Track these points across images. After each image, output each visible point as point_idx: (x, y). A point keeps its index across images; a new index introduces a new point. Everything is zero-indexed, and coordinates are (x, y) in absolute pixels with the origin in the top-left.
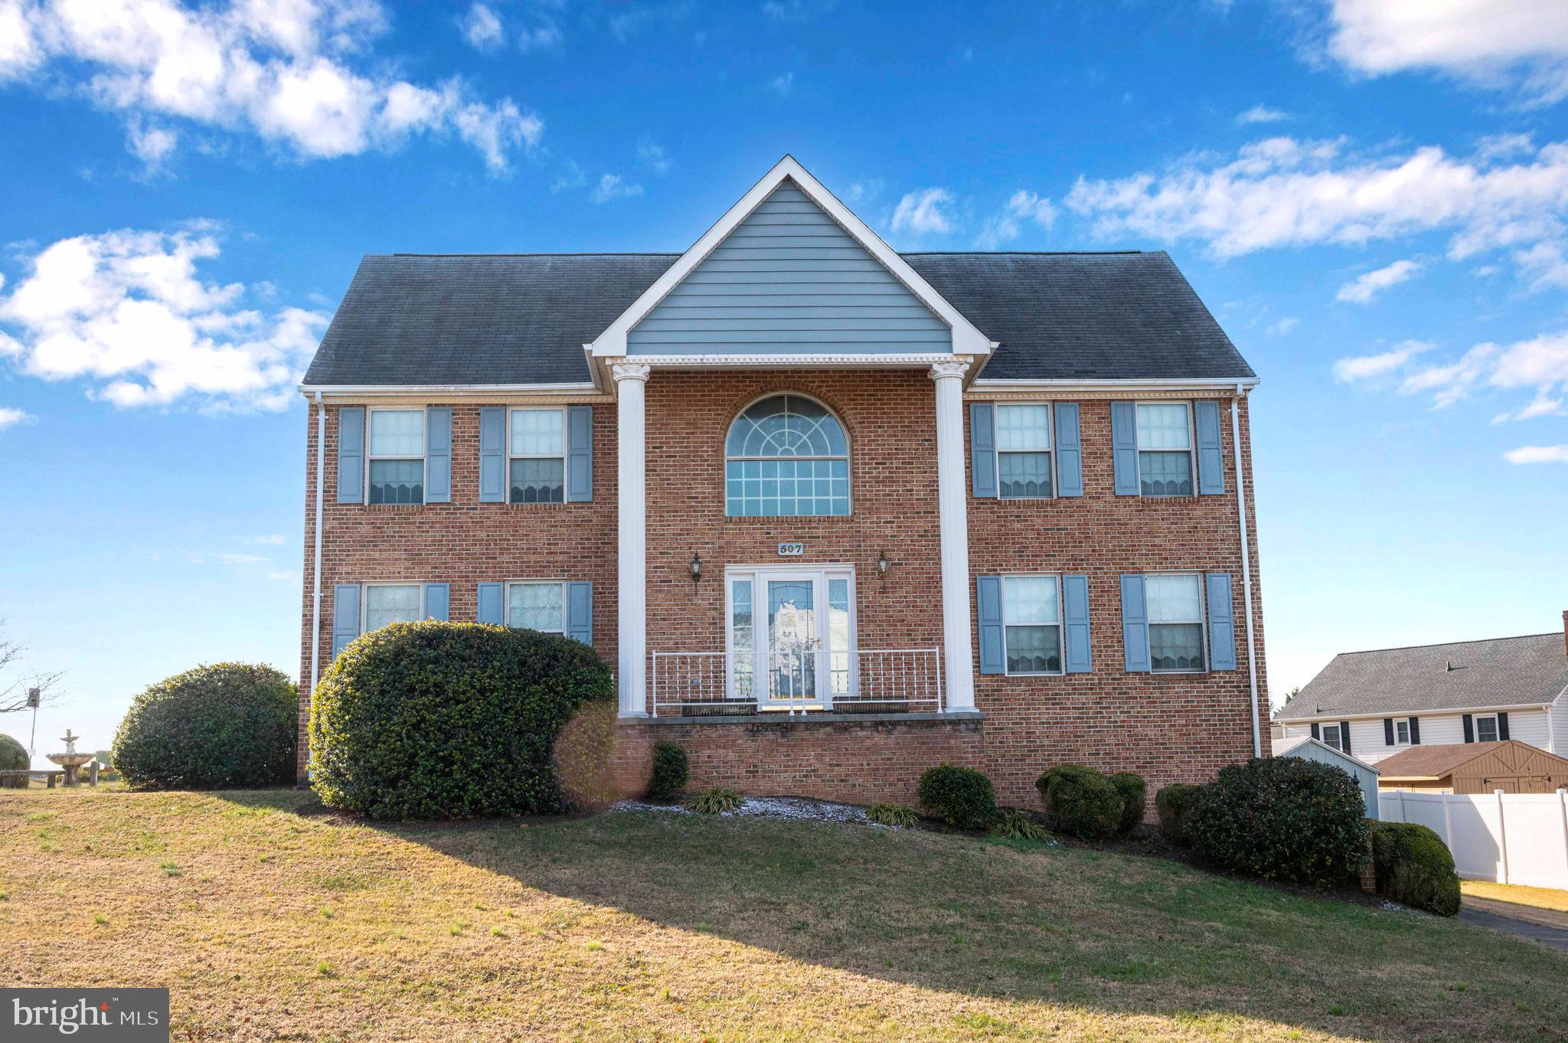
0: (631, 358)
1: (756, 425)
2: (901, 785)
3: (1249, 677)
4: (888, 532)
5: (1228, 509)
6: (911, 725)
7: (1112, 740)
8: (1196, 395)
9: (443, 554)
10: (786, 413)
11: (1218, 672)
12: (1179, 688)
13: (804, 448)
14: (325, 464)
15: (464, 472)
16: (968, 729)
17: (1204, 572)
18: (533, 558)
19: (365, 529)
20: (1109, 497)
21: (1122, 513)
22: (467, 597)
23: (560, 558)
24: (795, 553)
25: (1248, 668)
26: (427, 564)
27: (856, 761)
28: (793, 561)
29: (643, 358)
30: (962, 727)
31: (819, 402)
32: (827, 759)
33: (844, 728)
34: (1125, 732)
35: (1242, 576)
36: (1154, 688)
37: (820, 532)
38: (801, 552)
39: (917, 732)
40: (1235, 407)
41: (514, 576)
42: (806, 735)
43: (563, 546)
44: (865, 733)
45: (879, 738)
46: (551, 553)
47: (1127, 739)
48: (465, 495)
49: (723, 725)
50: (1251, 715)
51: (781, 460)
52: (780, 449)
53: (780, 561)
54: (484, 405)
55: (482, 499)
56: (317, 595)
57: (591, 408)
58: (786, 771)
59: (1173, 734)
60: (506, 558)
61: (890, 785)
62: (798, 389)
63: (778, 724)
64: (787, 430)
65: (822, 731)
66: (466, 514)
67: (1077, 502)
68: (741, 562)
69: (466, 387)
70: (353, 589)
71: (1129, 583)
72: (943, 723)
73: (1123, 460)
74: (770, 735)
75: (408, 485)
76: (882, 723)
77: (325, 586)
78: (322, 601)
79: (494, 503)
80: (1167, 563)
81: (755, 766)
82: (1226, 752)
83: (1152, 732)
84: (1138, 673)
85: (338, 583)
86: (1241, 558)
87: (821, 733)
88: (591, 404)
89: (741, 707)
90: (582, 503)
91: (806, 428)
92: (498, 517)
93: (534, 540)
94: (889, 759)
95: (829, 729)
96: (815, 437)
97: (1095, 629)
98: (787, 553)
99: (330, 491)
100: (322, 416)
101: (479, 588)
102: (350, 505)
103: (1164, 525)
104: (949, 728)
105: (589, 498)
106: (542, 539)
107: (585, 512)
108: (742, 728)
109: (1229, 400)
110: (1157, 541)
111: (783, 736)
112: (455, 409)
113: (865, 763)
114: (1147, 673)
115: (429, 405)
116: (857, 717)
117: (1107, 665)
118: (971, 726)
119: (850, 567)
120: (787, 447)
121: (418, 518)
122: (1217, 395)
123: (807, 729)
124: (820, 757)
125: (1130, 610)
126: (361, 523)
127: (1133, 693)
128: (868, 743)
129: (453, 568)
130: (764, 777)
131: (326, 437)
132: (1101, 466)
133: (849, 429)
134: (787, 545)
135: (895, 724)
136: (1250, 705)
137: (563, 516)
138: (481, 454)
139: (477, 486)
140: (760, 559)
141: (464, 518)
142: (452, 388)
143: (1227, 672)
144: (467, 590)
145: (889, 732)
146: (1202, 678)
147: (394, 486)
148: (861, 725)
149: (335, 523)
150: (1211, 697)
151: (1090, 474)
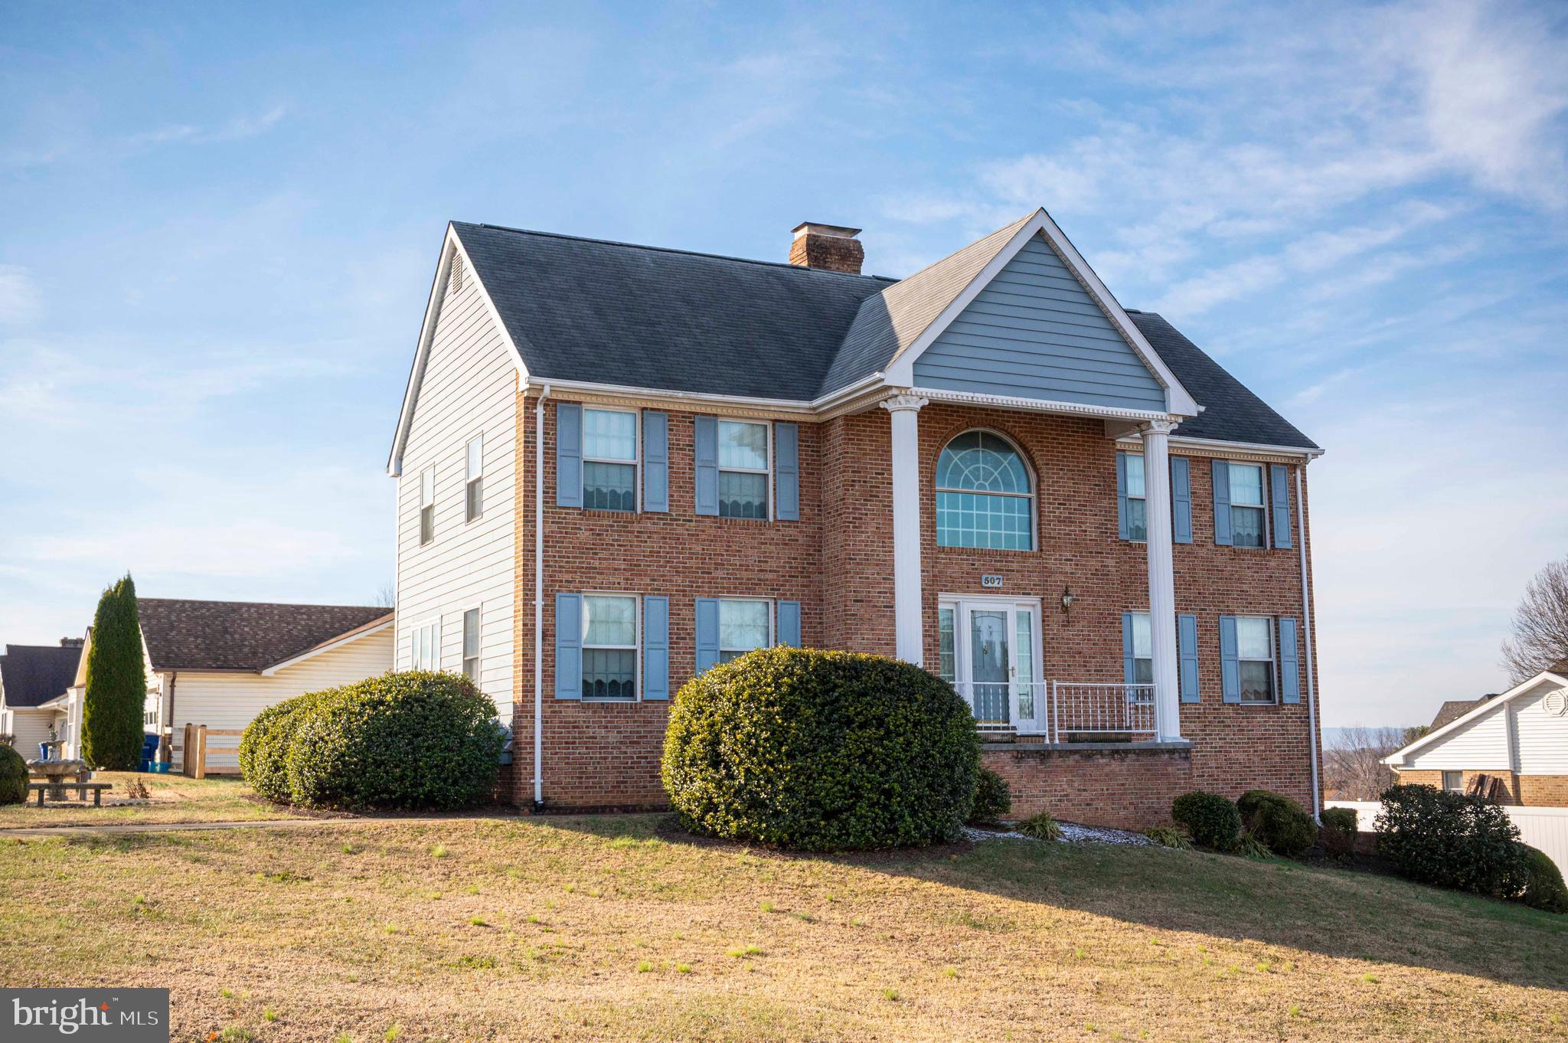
0: (915, 389)
1: (957, 457)
2: (1132, 808)
3: (1308, 709)
4: (1068, 569)
5: (1293, 562)
6: (1140, 752)
7: (1213, 764)
8: (1272, 460)
9: (661, 566)
10: (981, 449)
11: (1287, 704)
12: (1260, 718)
13: (994, 484)
14: (544, 463)
15: (682, 483)
16: (1180, 758)
17: (1275, 616)
18: (745, 575)
19: (584, 535)
20: (1211, 546)
21: (1220, 561)
22: (685, 612)
23: (770, 576)
24: (996, 585)
25: (1308, 702)
26: (645, 575)
27: (1098, 786)
28: (993, 592)
29: (923, 390)
30: (1176, 756)
31: (1010, 441)
32: (1076, 784)
33: (1088, 756)
34: (1222, 756)
35: (1303, 621)
36: (1243, 718)
37: (1015, 566)
38: (1001, 584)
39: (1146, 760)
40: (1299, 472)
41: (728, 592)
42: (1059, 761)
43: (772, 564)
44: (1104, 760)
45: (1115, 766)
46: (762, 571)
47: (1224, 763)
48: (681, 506)
49: (994, 752)
50: (1310, 742)
51: (977, 494)
52: (976, 483)
53: (983, 592)
54: (697, 414)
55: (698, 511)
56: (539, 603)
57: (796, 426)
58: (1044, 796)
59: (1256, 759)
60: (720, 574)
61: (1124, 808)
62: (994, 427)
63: (1037, 752)
64: (981, 465)
65: (1072, 758)
66: (683, 525)
67: (1188, 549)
68: (951, 591)
69: (693, 395)
70: (574, 599)
71: (1226, 622)
72: (1163, 751)
73: (1222, 513)
74: (1032, 762)
75: (618, 491)
76: (1117, 751)
77: (546, 595)
78: (543, 610)
79: (708, 516)
80: (1251, 607)
81: (1020, 791)
82: (1292, 774)
83: (1241, 756)
84: (1231, 704)
85: (558, 591)
86: (1302, 605)
87: (1071, 761)
88: (795, 422)
89: (1003, 735)
90: (789, 521)
91: (997, 464)
92: (712, 532)
93: (745, 556)
94: (1123, 785)
95: (1077, 757)
96: (1004, 474)
97: (1202, 663)
98: (990, 585)
99: (550, 491)
100: (540, 411)
101: (697, 603)
102: (569, 508)
103: (1249, 573)
104: (1167, 756)
105: (796, 517)
106: (753, 555)
107: (792, 531)
108: (1010, 755)
109: (1294, 467)
110: (1245, 587)
111: (1042, 763)
112: (671, 415)
113: (1105, 788)
114: (1238, 704)
115: (644, 409)
116: (1099, 746)
117: (1210, 696)
118: (1183, 755)
119: (1035, 600)
120: (981, 481)
121: (636, 527)
122: (1286, 461)
123: (1060, 757)
124: (1070, 782)
125: (1226, 649)
126: (580, 529)
127: (1228, 722)
128: (1107, 769)
129: (671, 581)
130: (1027, 801)
131: (544, 433)
132: (1205, 517)
133: (1036, 469)
134: (990, 577)
135: (1127, 752)
136: (1309, 734)
137: (771, 533)
138: (697, 463)
139: (692, 497)
140: (966, 589)
141: (680, 530)
142: (680, 394)
143: (1292, 705)
144: (685, 605)
145: (1123, 760)
146: (1276, 710)
147: (604, 490)
148: (1101, 753)
149: (555, 527)
150: (1282, 726)
151: (1199, 527)
